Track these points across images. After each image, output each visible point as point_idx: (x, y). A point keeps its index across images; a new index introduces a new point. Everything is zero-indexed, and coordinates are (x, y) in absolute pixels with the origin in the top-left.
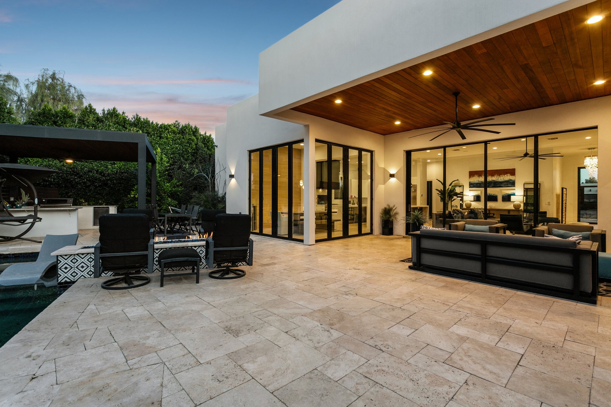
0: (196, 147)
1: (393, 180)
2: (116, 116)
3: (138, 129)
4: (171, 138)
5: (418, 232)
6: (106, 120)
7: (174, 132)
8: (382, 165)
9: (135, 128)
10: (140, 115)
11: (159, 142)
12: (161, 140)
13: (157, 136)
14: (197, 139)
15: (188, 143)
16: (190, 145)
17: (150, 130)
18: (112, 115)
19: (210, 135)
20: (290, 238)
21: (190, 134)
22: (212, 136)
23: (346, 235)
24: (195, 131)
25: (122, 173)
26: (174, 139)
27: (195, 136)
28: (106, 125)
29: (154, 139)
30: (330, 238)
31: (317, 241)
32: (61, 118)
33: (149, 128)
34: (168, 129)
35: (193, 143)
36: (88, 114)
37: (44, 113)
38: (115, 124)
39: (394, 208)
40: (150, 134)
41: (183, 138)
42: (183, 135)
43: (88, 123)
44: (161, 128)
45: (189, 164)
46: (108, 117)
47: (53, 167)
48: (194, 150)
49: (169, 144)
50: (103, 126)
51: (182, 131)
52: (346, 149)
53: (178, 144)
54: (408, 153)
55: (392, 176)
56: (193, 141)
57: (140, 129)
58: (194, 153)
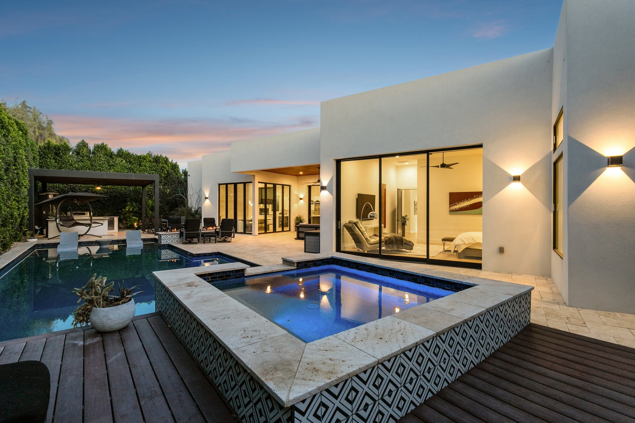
0: (168, 172)
1: (301, 201)
2: (105, 149)
3: (122, 159)
4: (148, 166)
5: (298, 225)
6: (97, 152)
7: (150, 161)
8: (296, 193)
9: (120, 158)
10: (123, 148)
11: (139, 169)
12: (141, 167)
13: (137, 165)
14: (168, 166)
15: (161, 169)
16: (162, 171)
17: (132, 160)
18: (102, 149)
19: (176, 163)
20: (244, 233)
21: (162, 163)
22: (177, 163)
23: (275, 231)
24: (166, 160)
25: (112, 192)
26: (150, 167)
27: (166, 164)
28: (98, 156)
29: (135, 167)
30: (266, 233)
31: (259, 234)
32: (63, 151)
33: (131, 158)
34: (146, 160)
35: (165, 170)
36: (82, 148)
37: (49, 147)
38: (104, 155)
39: (302, 217)
40: (132, 163)
41: (157, 166)
42: (157, 164)
43: (83, 154)
44: (141, 158)
45: (163, 185)
46: (98, 150)
47: (57, 187)
48: (166, 174)
49: (147, 171)
50: (95, 157)
51: (156, 160)
52: (275, 185)
53: (153, 170)
54: (310, 187)
55: (301, 199)
56: (165, 168)
57: (123, 159)
58: (166, 177)
